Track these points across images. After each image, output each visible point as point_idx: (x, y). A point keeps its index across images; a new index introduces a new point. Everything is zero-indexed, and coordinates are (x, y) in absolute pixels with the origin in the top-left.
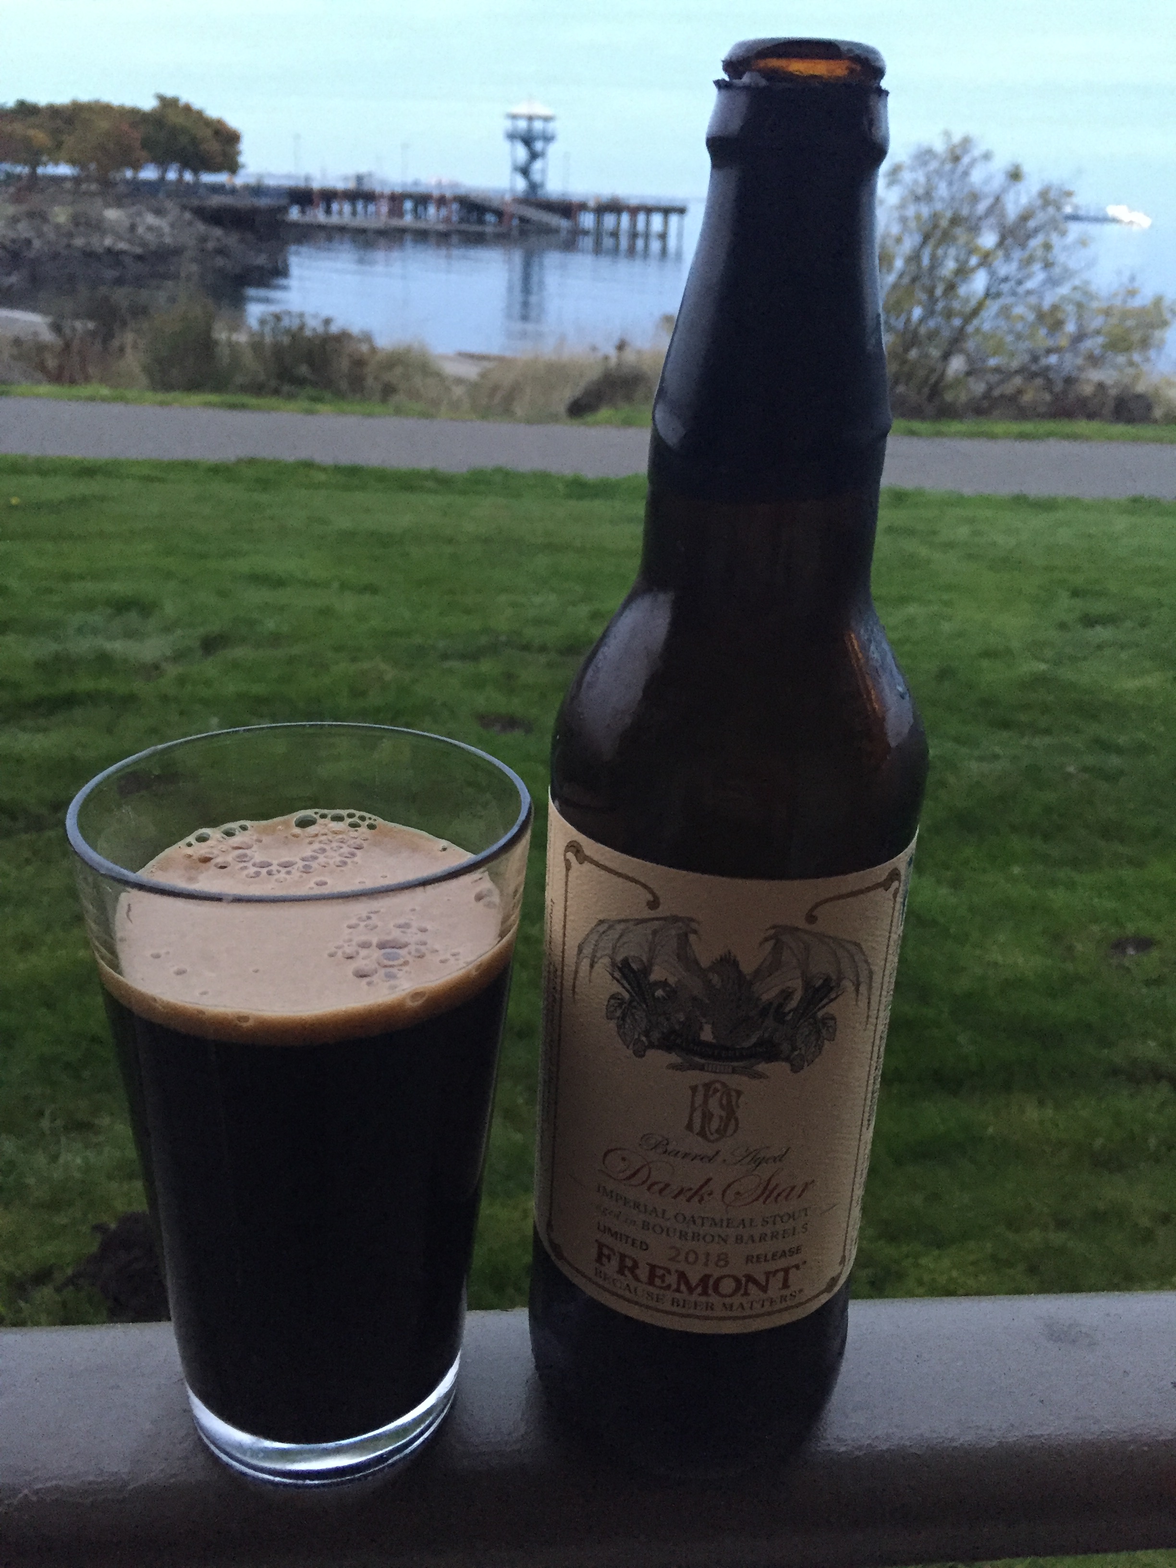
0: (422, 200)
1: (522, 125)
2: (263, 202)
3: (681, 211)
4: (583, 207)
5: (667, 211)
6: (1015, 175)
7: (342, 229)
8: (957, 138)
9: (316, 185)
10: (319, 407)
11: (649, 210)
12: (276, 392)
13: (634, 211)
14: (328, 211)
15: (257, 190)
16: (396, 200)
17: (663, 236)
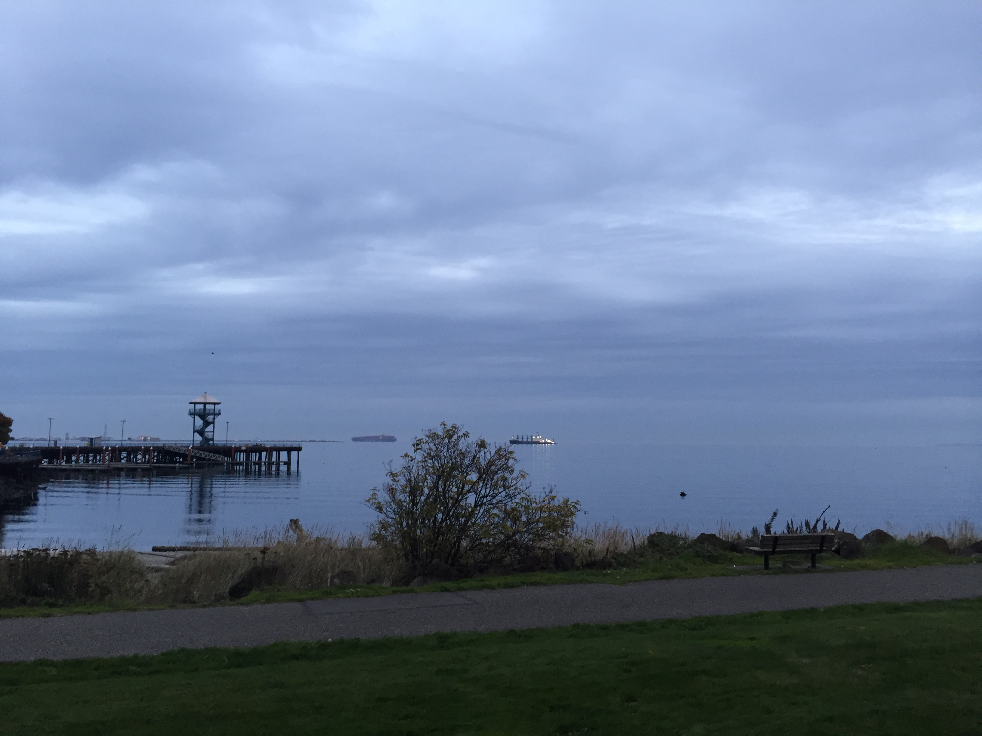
0: (133, 451)
1: (200, 407)
2: (23, 459)
3: (299, 449)
4: (238, 450)
5: (289, 450)
6: (482, 445)
7: (77, 471)
8: (449, 427)
9: (61, 445)
10: (55, 610)
11: (279, 450)
12: (23, 602)
13: (270, 450)
14: (69, 461)
15: (21, 450)
16: (116, 452)
17: (288, 464)
